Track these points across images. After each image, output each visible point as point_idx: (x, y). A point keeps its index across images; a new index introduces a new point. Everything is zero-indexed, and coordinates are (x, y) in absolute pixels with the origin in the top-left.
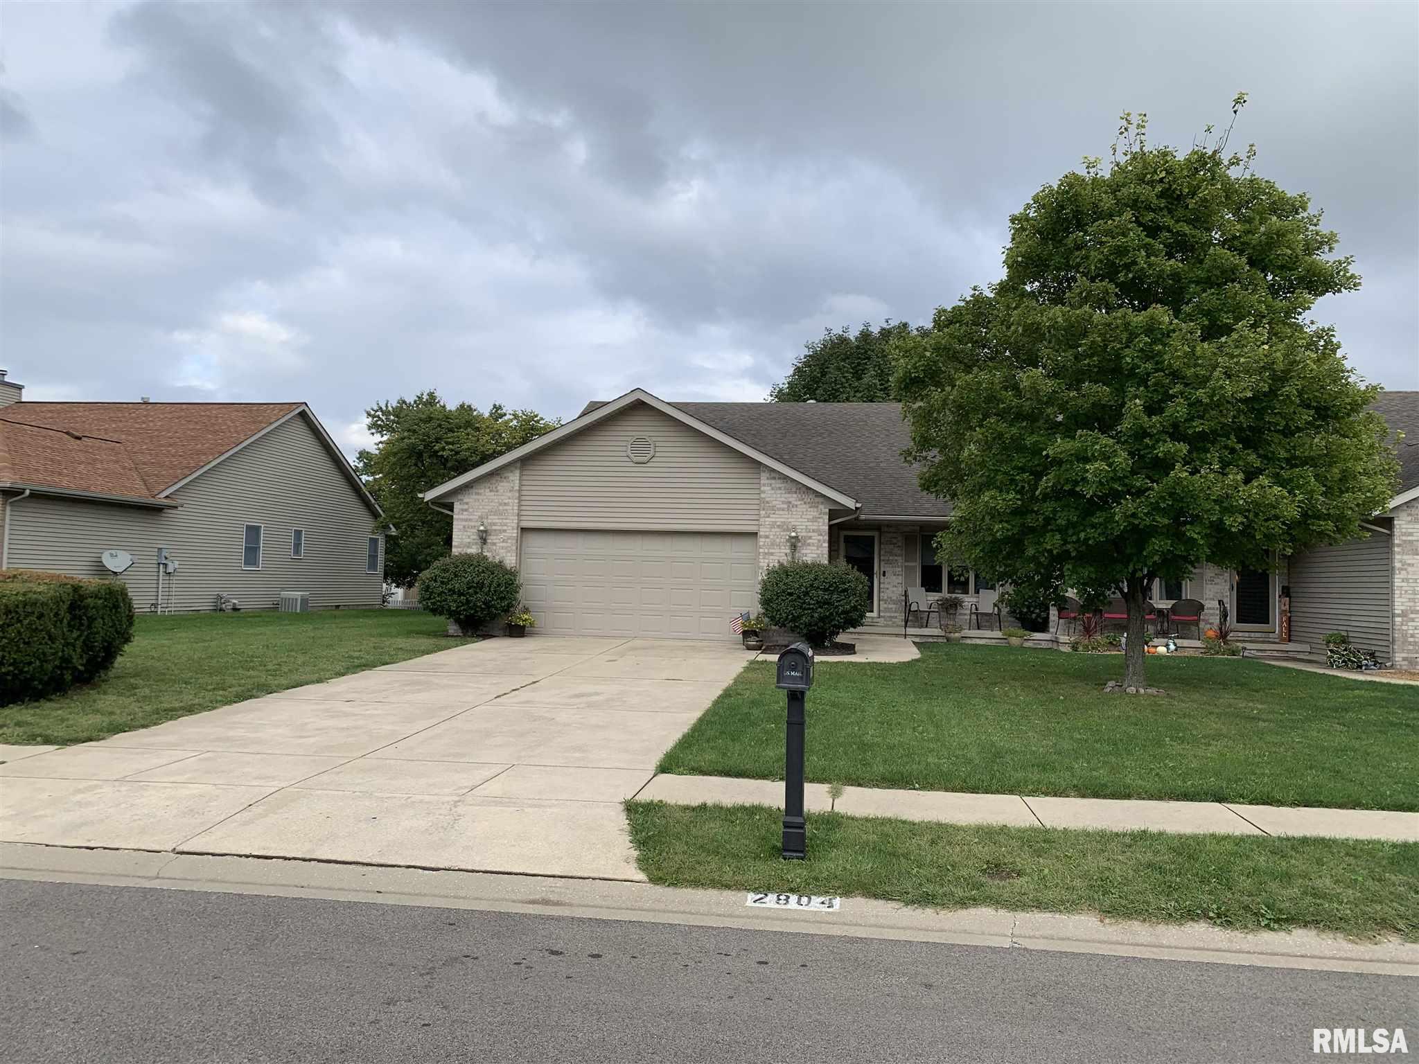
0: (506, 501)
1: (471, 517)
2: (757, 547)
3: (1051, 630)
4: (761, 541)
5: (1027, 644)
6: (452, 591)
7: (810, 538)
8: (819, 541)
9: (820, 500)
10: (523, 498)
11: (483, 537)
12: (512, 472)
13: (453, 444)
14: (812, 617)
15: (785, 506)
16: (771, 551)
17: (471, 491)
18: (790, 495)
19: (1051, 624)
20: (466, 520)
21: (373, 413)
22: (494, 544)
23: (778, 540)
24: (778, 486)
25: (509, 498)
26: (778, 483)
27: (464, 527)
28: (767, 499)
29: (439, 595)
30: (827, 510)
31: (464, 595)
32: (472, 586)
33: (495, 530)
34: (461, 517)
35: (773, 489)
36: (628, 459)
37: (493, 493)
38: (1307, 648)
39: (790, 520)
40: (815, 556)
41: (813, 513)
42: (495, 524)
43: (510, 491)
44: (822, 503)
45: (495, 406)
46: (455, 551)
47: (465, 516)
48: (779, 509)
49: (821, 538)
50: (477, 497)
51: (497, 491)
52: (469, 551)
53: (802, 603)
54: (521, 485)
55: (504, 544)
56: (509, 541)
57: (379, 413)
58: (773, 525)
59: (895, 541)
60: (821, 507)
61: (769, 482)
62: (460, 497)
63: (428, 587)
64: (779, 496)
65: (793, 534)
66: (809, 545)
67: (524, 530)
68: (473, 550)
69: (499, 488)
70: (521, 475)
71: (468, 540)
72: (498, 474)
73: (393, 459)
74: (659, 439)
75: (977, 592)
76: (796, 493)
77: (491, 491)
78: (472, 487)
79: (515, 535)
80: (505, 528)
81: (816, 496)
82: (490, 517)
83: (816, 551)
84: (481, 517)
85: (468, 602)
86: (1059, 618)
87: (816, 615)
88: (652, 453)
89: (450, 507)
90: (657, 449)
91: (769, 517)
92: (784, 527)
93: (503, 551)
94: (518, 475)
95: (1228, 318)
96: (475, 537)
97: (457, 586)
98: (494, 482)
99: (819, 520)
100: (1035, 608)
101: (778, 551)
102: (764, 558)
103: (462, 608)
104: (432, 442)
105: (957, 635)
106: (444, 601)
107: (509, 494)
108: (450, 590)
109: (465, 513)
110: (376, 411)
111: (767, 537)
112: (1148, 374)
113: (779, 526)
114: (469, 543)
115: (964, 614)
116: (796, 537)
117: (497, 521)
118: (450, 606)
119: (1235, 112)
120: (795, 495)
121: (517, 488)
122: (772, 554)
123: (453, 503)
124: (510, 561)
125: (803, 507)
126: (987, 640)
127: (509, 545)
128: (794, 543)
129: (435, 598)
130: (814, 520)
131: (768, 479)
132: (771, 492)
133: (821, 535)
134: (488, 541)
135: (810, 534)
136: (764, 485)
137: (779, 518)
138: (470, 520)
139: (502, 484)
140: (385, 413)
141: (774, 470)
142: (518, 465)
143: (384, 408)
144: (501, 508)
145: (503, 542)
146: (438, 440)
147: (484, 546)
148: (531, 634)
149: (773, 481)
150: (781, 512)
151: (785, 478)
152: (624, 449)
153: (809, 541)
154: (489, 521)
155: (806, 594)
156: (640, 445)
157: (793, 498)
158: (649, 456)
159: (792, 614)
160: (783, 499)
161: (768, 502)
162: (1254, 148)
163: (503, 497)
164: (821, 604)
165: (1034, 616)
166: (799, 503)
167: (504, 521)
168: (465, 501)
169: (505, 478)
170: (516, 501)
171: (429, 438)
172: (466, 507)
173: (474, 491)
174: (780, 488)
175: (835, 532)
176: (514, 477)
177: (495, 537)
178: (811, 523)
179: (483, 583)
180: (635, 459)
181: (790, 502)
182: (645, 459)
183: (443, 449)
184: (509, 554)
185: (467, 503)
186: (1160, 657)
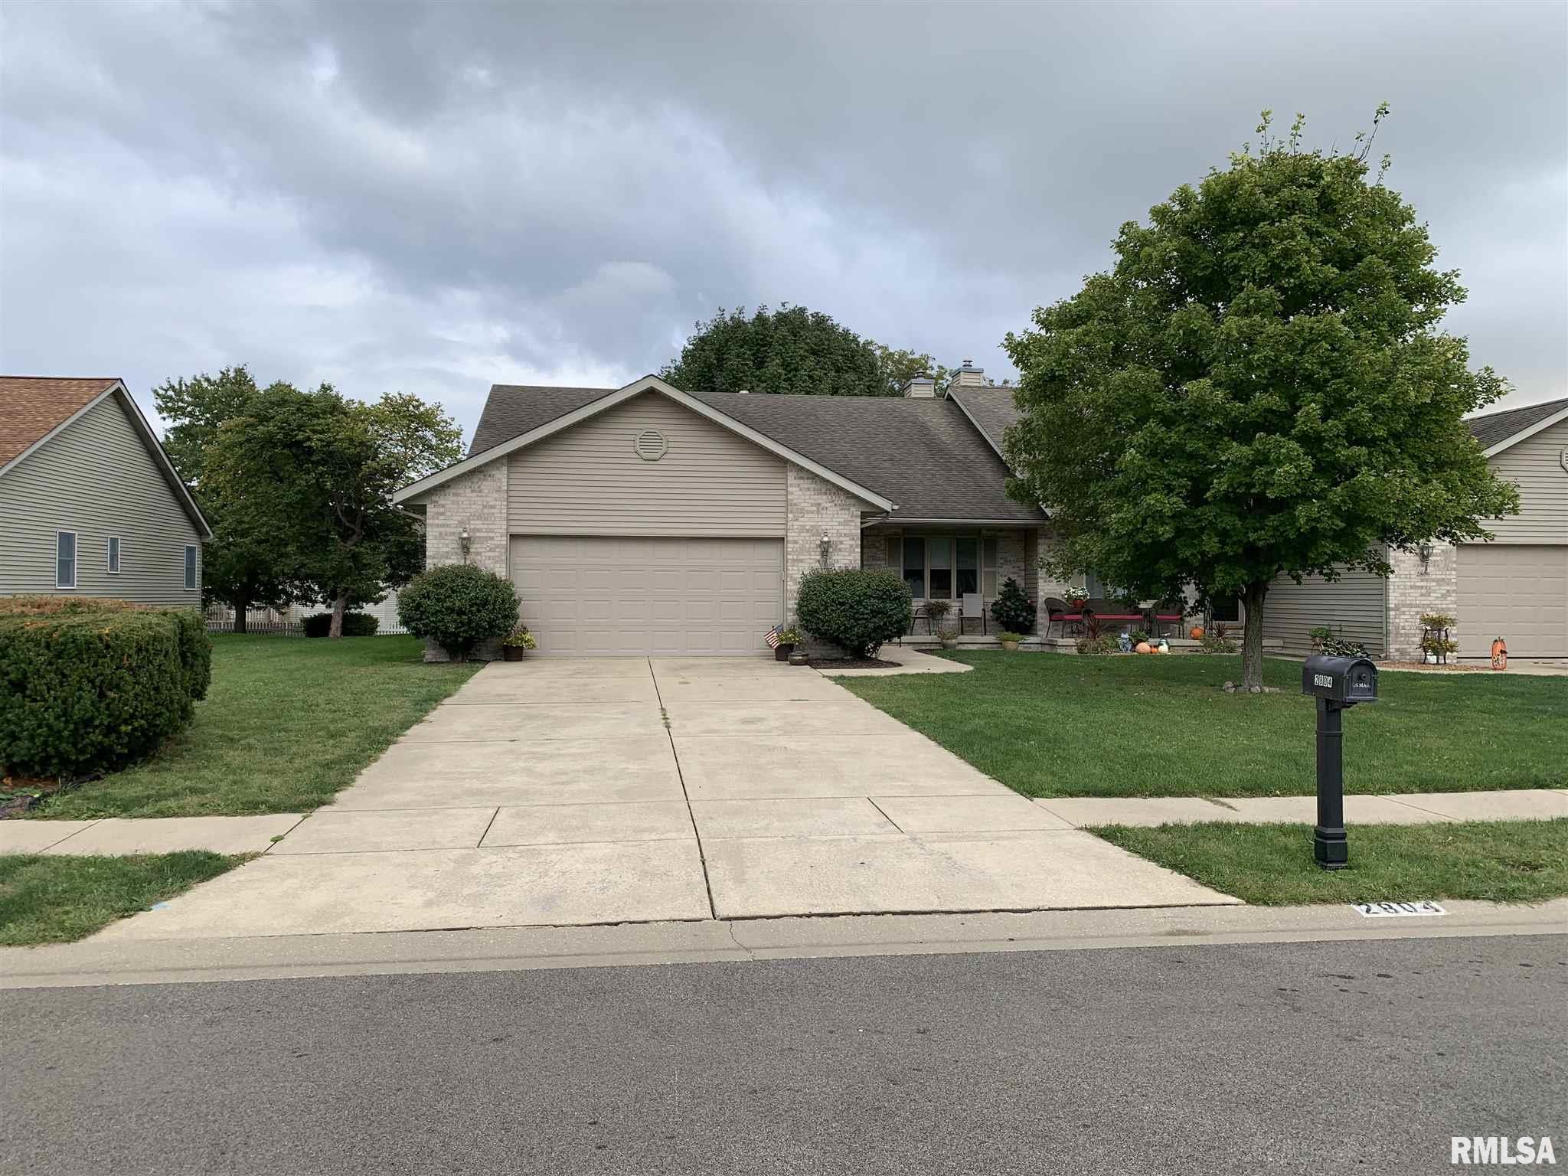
0: (491, 504)
1: (448, 522)
2: (784, 554)
3: (1040, 633)
4: (790, 547)
5: (1020, 648)
6: (451, 610)
7: (841, 543)
8: (851, 546)
9: (852, 501)
10: (511, 500)
11: (465, 546)
12: (498, 469)
13: (322, 432)
14: (866, 627)
15: (814, 508)
16: (801, 557)
17: (448, 491)
18: (820, 496)
19: (1039, 627)
20: (443, 526)
21: (161, 392)
22: (479, 554)
23: (807, 546)
24: (806, 486)
25: (496, 500)
26: (806, 484)
27: (441, 534)
28: (795, 501)
29: (435, 614)
30: (859, 513)
31: (465, 614)
32: (476, 604)
33: (480, 537)
34: (436, 522)
35: (801, 490)
36: (636, 456)
37: (475, 494)
38: (1280, 643)
39: (820, 524)
40: (848, 562)
41: (844, 515)
42: (479, 530)
43: (497, 491)
44: (854, 505)
45: (323, 386)
46: (430, 564)
47: (441, 520)
48: (808, 512)
49: (853, 542)
50: (455, 498)
51: (480, 492)
52: (448, 562)
53: (855, 614)
54: (509, 485)
55: (491, 554)
56: (497, 550)
57: (171, 393)
58: (802, 529)
59: (878, 545)
60: (853, 509)
61: (797, 482)
62: (434, 498)
63: (419, 605)
64: (807, 497)
65: (826, 539)
66: (840, 550)
67: (513, 537)
68: (454, 561)
69: (482, 487)
70: (509, 473)
71: (447, 550)
72: (481, 472)
73: (238, 450)
74: (672, 433)
75: (959, 596)
76: (826, 494)
77: (472, 492)
78: (449, 486)
79: (505, 543)
80: (493, 535)
81: (848, 498)
82: (472, 522)
83: (847, 557)
84: (461, 522)
85: (470, 621)
86: (1050, 620)
87: (871, 625)
88: (664, 449)
89: (423, 510)
90: (670, 445)
91: (797, 520)
92: (814, 531)
93: (491, 561)
94: (506, 472)
95: (1383, 325)
96: (453, 546)
97: (457, 603)
98: (476, 480)
99: (850, 523)
100: (1022, 611)
101: (808, 557)
102: (793, 566)
103: (462, 629)
104: (293, 430)
105: (954, 641)
106: (440, 621)
107: (496, 495)
108: (448, 608)
109: (442, 517)
110: (166, 391)
111: (795, 542)
112: (1326, 381)
113: (808, 531)
114: (447, 552)
115: (951, 618)
116: (828, 543)
117: (482, 526)
118: (447, 628)
119: (1376, 122)
120: (825, 497)
121: (506, 488)
122: (801, 561)
123: (425, 505)
124: (501, 572)
125: (832, 510)
126: (979, 646)
127: (497, 554)
128: (825, 549)
129: (428, 618)
130: (846, 523)
131: (795, 479)
132: (799, 492)
133: (853, 539)
134: (472, 550)
135: (841, 539)
136: (791, 485)
137: (807, 521)
138: (448, 526)
139: (487, 483)
140: (179, 393)
141: (802, 468)
142: (505, 461)
143: (177, 387)
144: (486, 511)
145: (489, 551)
146: (300, 427)
147: (468, 557)
148: (529, 658)
149: (802, 481)
150: (811, 515)
151: (814, 477)
152: (632, 444)
153: (840, 547)
154: (472, 527)
155: (859, 603)
156: (651, 440)
157: (823, 500)
158: (661, 452)
159: (844, 625)
160: (813, 501)
161: (795, 505)
162: (1388, 159)
163: (488, 499)
164: (875, 613)
165: (1021, 619)
166: (830, 504)
167: (491, 527)
168: (441, 502)
169: (490, 476)
170: (505, 503)
171: (289, 425)
172: (441, 510)
173: (452, 491)
174: (809, 489)
175: (868, 536)
176: (501, 474)
177: (479, 546)
178: (842, 527)
179: (486, 599)
180: (646, 456)
181: (819, 504)
182: (657, 456)
183: (309, 439)
184: (498, 566)
185: (443, 506)
186: (1163, 656)
